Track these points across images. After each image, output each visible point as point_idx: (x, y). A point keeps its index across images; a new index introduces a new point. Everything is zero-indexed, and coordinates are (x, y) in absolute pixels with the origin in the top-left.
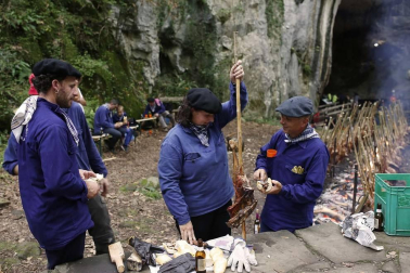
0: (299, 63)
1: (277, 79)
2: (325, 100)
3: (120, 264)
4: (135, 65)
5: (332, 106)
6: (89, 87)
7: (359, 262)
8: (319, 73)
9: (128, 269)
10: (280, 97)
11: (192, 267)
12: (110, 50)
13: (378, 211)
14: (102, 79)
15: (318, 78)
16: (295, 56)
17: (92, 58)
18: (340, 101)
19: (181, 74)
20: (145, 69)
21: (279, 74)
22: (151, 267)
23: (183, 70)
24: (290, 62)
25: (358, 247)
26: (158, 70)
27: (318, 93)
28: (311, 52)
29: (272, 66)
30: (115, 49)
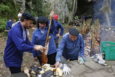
0: (68, 7)
1: (62, 11)
2: (75, 18)
3: (28, 75)
4: (18, 7)
5: (77, 19)
6: (4, 14)
7: (101, 69)
8: (73, 9)
9: (31, 76)
10: (62, 17)
11: (52, 74)
12: (10, 2)
13: (104, 53)
14: (8, 12)
15: (73, 11)
16: (66, 4)
17: (4, 5)
18: (79, 18)
19: (32, 10)
20: (21, 8)
21: (62, 10)
22: (38, 75)
23: (33, 9)
24: (65, 6)
25: (99, 64)
26: (25, 9)
27: (73, 15)
28: (71, 3)
29: (60, 7)
30: (11, 2)
